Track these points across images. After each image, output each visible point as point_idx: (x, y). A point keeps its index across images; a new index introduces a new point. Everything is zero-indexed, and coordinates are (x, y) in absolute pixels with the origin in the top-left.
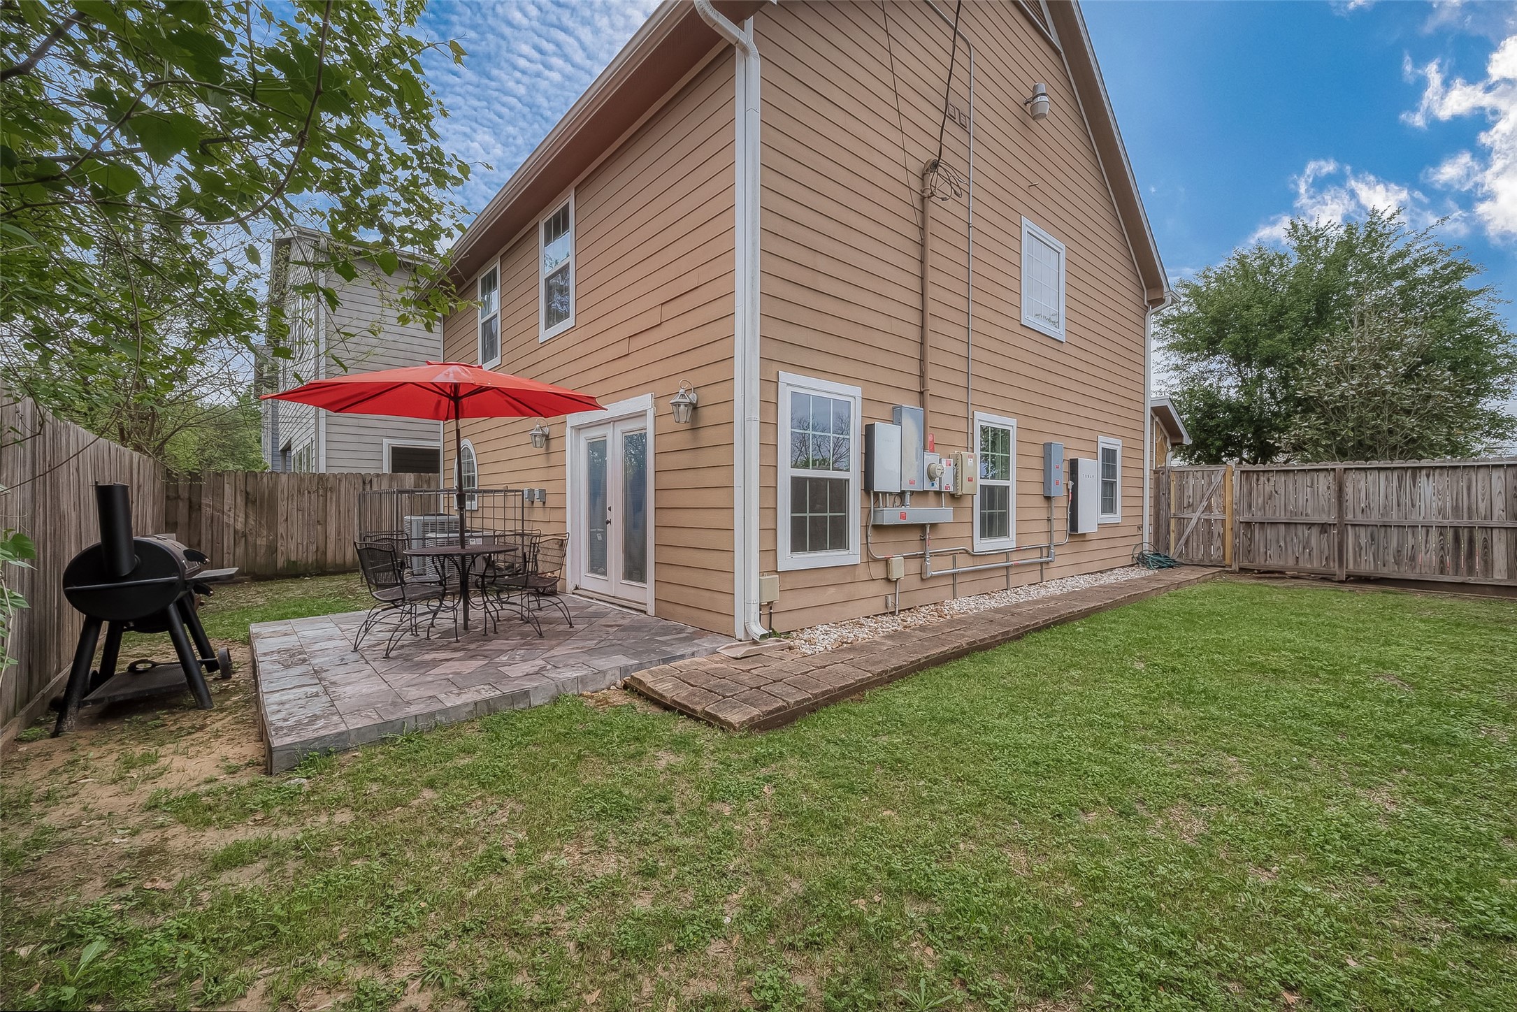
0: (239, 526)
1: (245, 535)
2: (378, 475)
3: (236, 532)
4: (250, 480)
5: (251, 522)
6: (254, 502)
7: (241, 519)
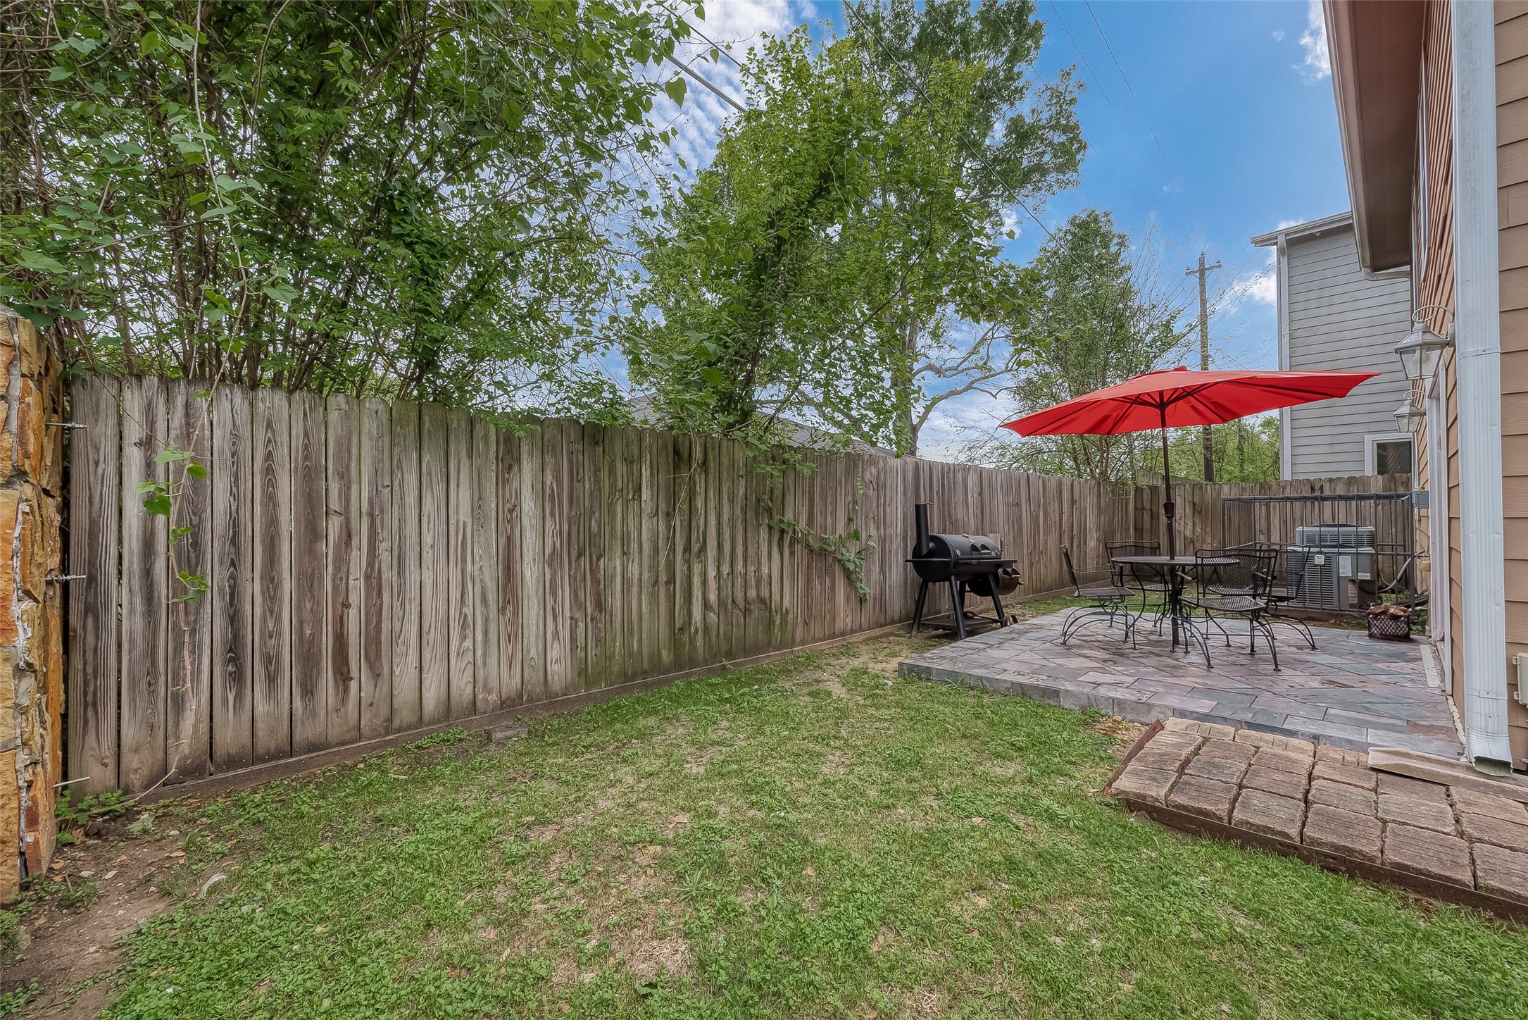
0: (1188, 533)
1: (1192, 541)
2: (1331, 480)
3: (1185, 538)
4: (1197, 492)
5: (1198, 530)
6: (1200, 512)
7: (1190, 527)
